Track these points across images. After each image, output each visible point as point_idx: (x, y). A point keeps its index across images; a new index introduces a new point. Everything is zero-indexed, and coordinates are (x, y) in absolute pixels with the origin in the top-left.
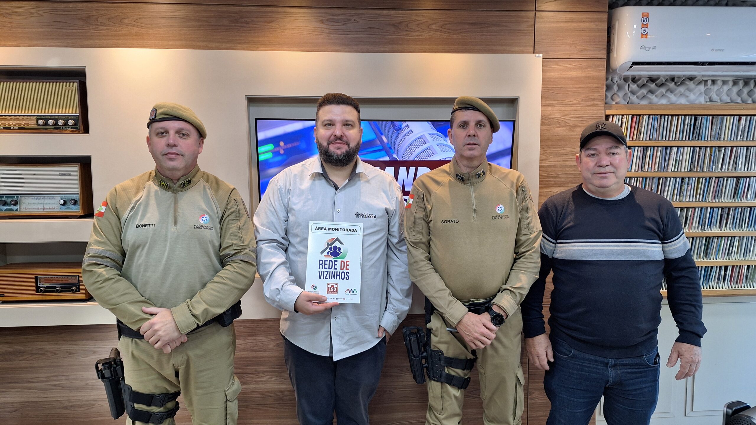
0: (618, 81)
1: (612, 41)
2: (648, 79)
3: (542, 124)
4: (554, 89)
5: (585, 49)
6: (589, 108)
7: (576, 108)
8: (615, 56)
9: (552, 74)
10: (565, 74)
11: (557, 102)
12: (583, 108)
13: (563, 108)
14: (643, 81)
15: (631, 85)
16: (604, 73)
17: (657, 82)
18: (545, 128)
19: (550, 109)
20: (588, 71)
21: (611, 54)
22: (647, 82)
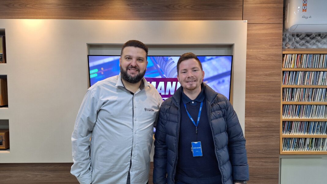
0: (289, 36)
1: (285, 14)
2: (305, 35)
3: (247, 59)
4: (254, 40)
5: (271, 18)
6: (273, 50)
7: (266, 50)
8: (288, 22)
9: (253, 31)
10: (259, 32)
11: (255, 47)
12: (270, 50)
13: (259, 50)
14: (303, 36)
15: (296, 38)
16: (282, 31)
17: (311, 36)
18: (249, 61)
19: (251, 50)
20: (273, 30)
21: (285, 21)
22: (305, 36)
